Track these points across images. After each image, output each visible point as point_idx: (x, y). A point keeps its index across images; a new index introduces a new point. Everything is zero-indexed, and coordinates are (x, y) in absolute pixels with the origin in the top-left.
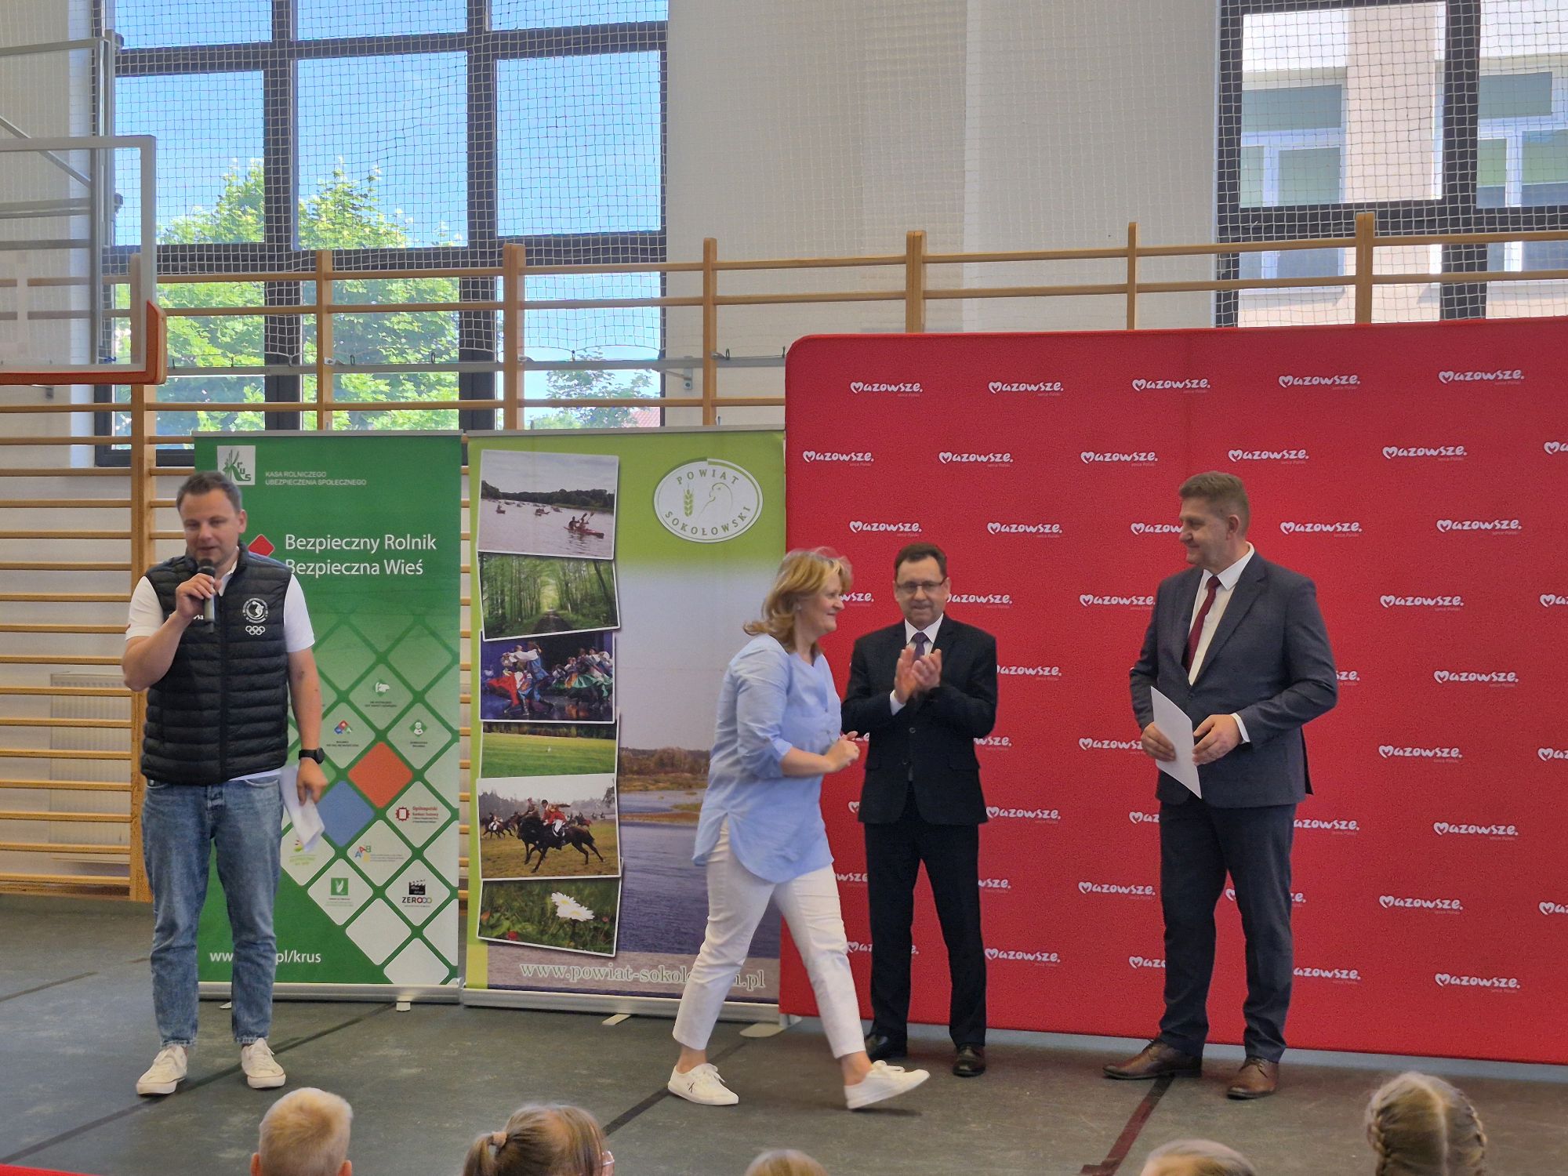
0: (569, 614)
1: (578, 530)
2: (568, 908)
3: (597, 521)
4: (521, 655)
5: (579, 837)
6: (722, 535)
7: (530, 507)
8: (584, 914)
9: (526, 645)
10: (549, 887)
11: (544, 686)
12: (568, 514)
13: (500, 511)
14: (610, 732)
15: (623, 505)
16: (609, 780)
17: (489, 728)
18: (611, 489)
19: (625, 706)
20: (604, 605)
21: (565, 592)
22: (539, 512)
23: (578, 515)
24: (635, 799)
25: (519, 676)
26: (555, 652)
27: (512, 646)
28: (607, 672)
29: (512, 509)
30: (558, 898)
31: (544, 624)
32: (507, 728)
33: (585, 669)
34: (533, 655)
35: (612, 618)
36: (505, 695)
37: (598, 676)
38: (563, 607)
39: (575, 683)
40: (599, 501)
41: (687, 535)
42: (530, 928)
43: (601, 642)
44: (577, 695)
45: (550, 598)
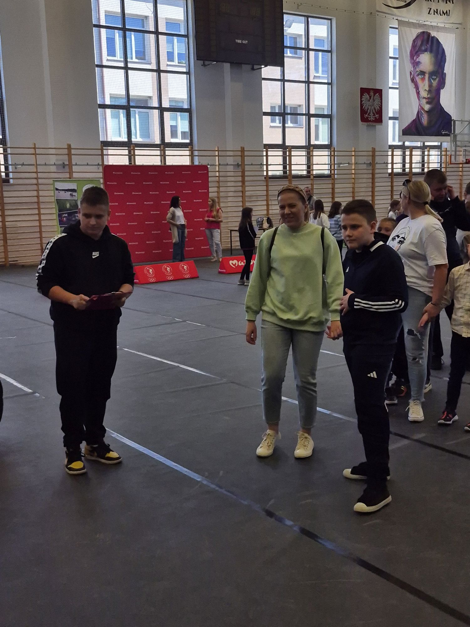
0: (71, 208)
1: (71, 195)
3: (74, 194)
4: (65, 215)
7: (63, 192)
9: (65, 213)
11: (69, 220)
12: (70, 193)
13: (59, 192)
15: (78, 191)
17: (61, 227)
18: (76, 189)
21: (70, 205)
22: (65, 192)
23: (71, 193)
25: (65, 218)
26: (70, 214)
27: (63, 214)
29: (60, 192)
31: (68, 210)
33: (75, 217)
34: (66, 215)
36: (63, 221)
38: (70, 207)
39: (73, 219)
40: (74, 190)
45: (68, 206)
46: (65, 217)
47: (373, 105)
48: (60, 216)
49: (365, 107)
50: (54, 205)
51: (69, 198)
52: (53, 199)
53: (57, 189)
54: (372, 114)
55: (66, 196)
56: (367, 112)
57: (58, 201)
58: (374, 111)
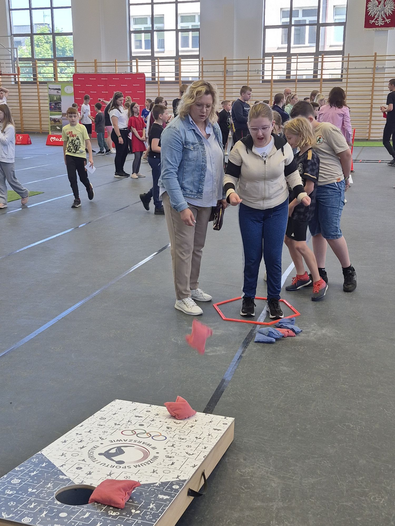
0: (57, 100)
2: (58, 128)
3: (59, 91)
5: (59, 121)
6: (70, 93)
7: (53, 90)
8: (59, 128)
10: (56, 126)
11: (55, 107)
14: (61, 111)
15: (62, 90)
16: (61, 116)
17: (50, 111)
19: (62, 109)
20: (60, 99)
21: (57, 98)
23: (58, 91)
24: (63, 118)
26: (56, 104)
27: (52, 103)
28: (61, 105)
29: (51, 90)
30: (57, 127)
31: (55, 101)
32: (52, 111)
33: (59, 105)
34: (54, 104)
35: (61, 100)
36: (51, 108)
37: (60, 106)
39: (58, 107)
40: (59, 89)
41: (67, 93)
42: (55, 130)
43: (60, 103)
44: (58, 108)
45: (55, 99)
46: (53, 105)
47: (383, 10)
48: (50, 104)
49: (372, 13)
50: (48, 98)
51: (56, 94)
52: (47, 94)
53: (49, 88)
54: (380, 19)
55: (55, 92)
56: (374, 17)
57: (50, 95)
58: (384, 16)
